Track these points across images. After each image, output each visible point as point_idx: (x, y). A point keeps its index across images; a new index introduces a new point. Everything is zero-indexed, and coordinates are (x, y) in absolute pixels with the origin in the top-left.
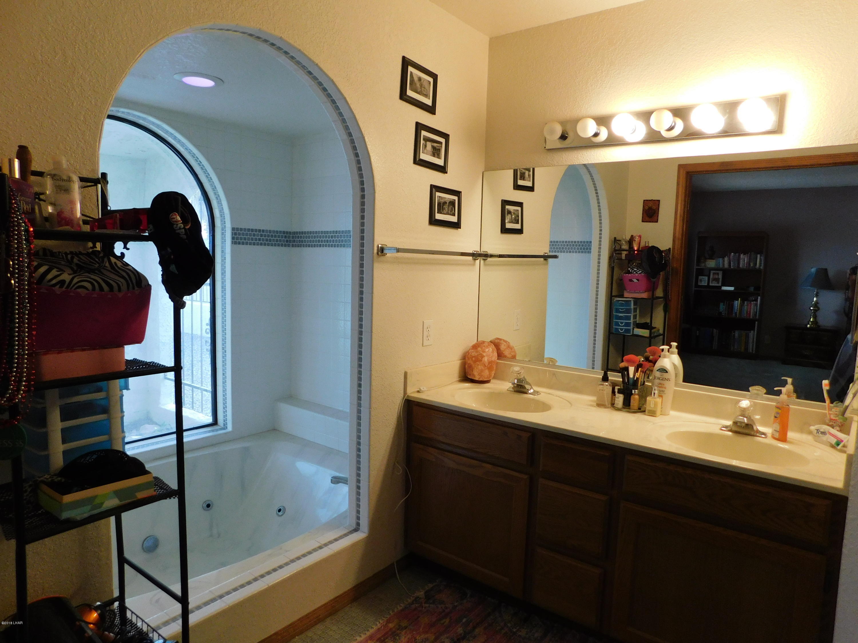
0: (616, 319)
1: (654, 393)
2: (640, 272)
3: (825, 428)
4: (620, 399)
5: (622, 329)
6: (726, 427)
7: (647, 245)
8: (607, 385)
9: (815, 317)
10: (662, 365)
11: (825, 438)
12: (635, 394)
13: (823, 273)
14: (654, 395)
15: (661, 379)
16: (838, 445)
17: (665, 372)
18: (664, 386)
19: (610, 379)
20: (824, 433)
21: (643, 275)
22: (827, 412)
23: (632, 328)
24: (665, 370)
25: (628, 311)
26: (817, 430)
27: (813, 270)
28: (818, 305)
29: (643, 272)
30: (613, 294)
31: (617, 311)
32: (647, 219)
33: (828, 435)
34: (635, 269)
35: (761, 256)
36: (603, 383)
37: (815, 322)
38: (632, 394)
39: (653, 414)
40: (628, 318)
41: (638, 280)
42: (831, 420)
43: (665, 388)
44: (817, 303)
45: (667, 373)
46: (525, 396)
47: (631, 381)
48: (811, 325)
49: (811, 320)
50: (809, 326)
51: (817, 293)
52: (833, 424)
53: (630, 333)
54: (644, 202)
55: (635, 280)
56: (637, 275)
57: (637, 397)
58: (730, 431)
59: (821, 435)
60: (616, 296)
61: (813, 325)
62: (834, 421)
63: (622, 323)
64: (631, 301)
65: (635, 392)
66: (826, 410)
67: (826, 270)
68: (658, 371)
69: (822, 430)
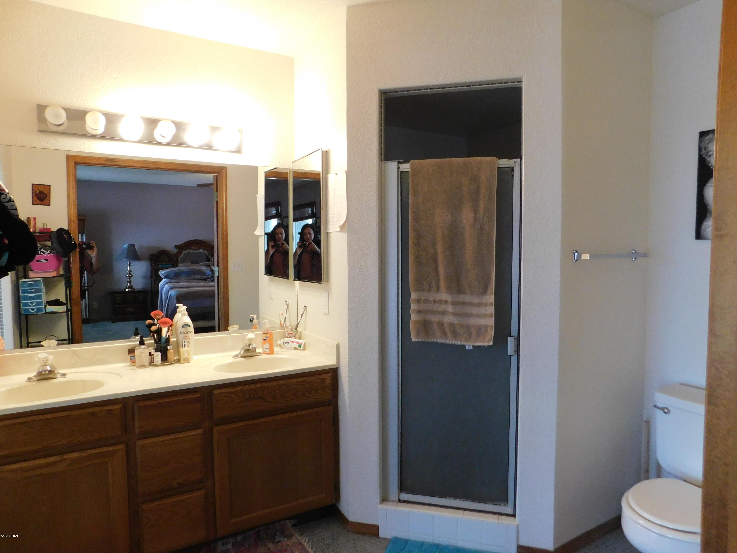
0: (24, 300)
1: (185, 345)
2: (49, 252)
3: (287, 340)
4: (158, 356)
5: (33, 309)
6: (237, 355)
7: (45, 227)
8: (144, 348)
9: (130, 282)
10: (183, 322)
11: (288, 346)
12: (170, 350)
13: (132, 247)
14: (185, 347)
15: (186, 333)
16: (300, 347)
17: (189, 326)
18: (189, 338)
19: (146, 343)
20: (287, 343)
21: (52, 255)
22: (286, 330)
23: (44, 306)
24: (188, 325)
25: (39, 291)
26: (283, 342)
27: (125, 246)
28: (131, 273)
29: (51, 252)
30: (20, 276)
31: (25, 292)
32: (38, 202)
33: (290, 343)
34: (42, 250)
35: (82, 235)
36: (139, 347)
37: (131, 287)
38: (167, 350)
39: (187, 361)
40: (39, 297)
41: (47, 260)
42: (289, 334)
43: (190, 339)
44: (130, 271)
45: (190, 327)
46: (54, 381)
47: (163, 340)
48: (129, 289)
49: (128, 285)
50: (127, 290)
51: (130, 263)
52: (291, 336)
53: (43, 312)
54: (33, 186)
55: (43, 261)
56: (45, 255)
57: (172, 351)
58: (242, 357)
59: (286, 344)
60: (21, 278)
61: (130, 289)
62: (291, 334)
63: (32, 303)
64: (40, 281)
65: (170, 347)
66: (285, 329)
67: (134, 245)
68: (182, 327)
69: (286, 342)
